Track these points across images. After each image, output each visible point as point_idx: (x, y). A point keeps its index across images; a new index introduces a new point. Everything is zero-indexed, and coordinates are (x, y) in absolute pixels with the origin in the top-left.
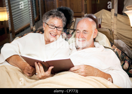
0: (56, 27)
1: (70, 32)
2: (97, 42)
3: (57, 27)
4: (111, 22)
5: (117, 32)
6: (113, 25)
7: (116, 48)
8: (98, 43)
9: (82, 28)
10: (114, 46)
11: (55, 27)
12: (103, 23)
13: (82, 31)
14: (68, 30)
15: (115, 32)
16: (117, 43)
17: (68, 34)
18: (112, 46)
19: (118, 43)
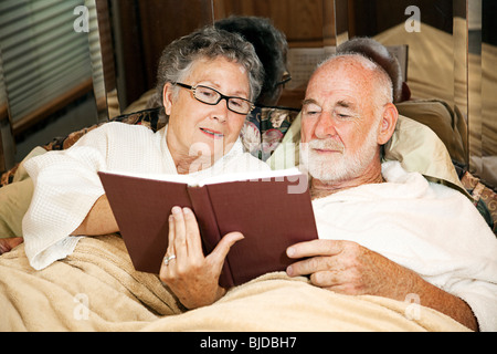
0: (222, 97)
1: (273, 121)
2: (395, 159)
3: (227, 98)
4: (456, 81)
5: (484, 124)
6: (461, 90)
7: (481, 187)
8: (398, 163)
9: (331, 93)
10: (469, 175)
11: (219, 96)
12: (412, 80)
13: (328, 108)
14: (264, 110)
15: (474, 122)
16: (484, 167)
17: (264, 127)
18: (461, 176)
19: (489, 166)
